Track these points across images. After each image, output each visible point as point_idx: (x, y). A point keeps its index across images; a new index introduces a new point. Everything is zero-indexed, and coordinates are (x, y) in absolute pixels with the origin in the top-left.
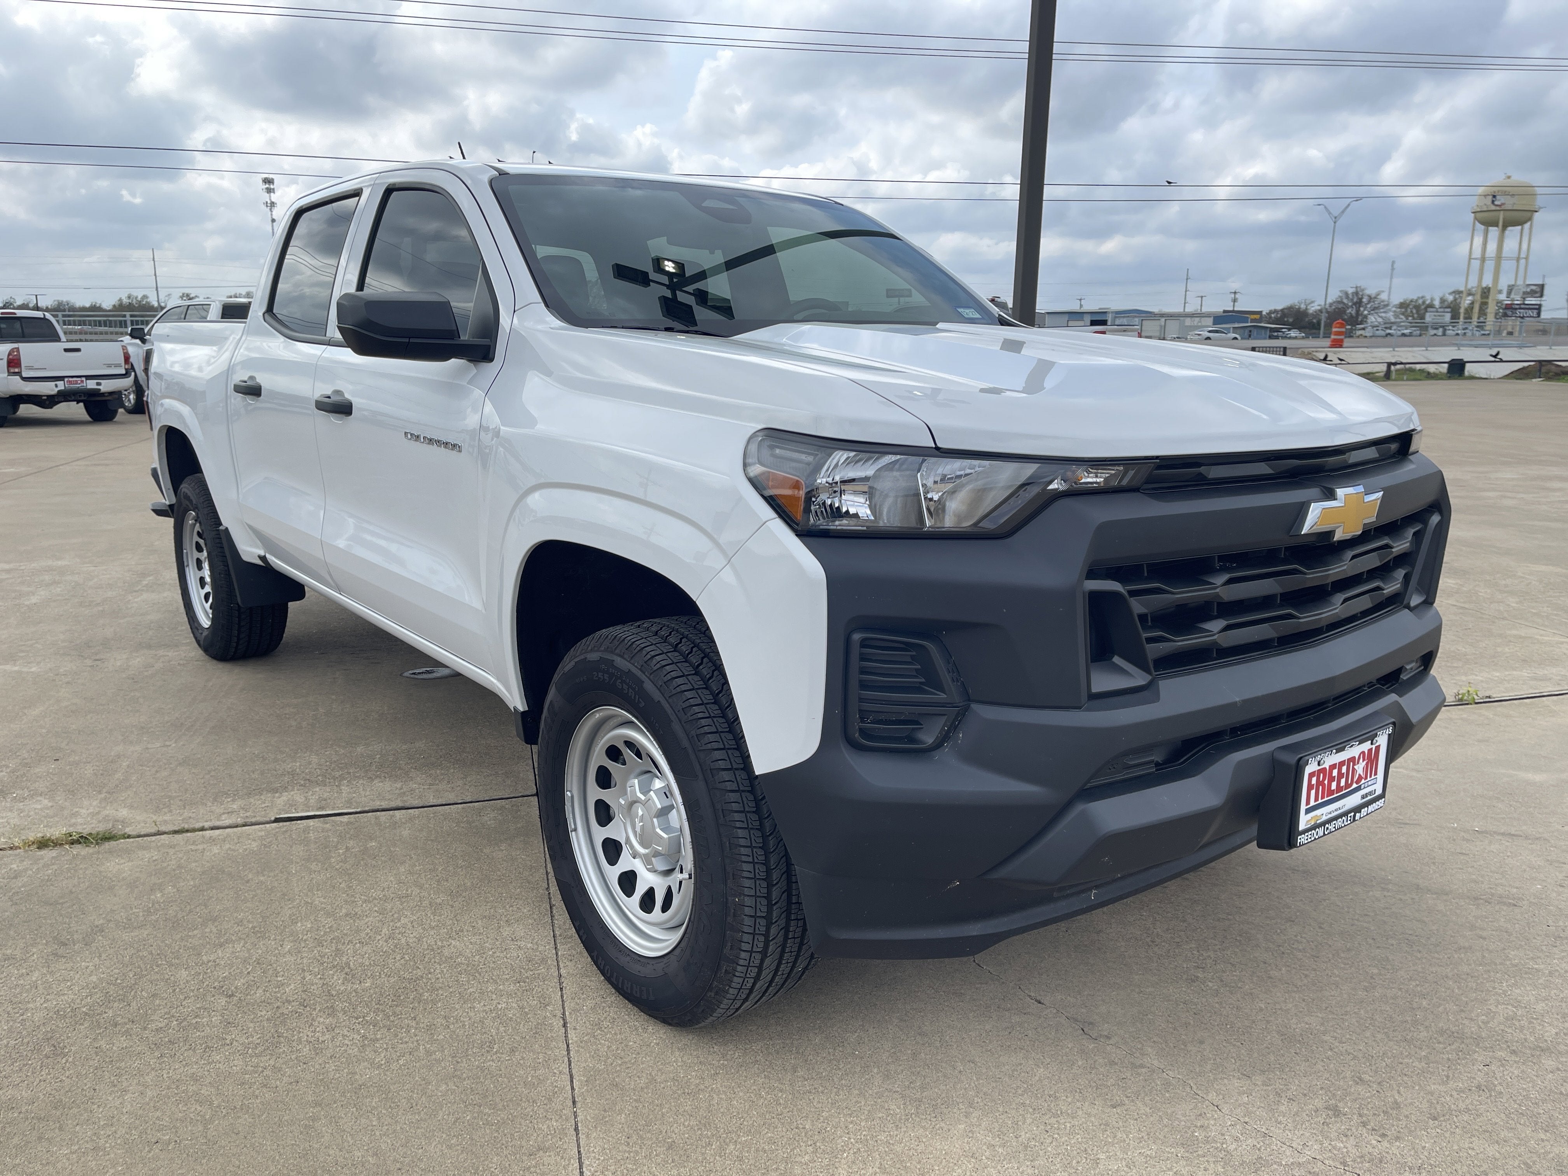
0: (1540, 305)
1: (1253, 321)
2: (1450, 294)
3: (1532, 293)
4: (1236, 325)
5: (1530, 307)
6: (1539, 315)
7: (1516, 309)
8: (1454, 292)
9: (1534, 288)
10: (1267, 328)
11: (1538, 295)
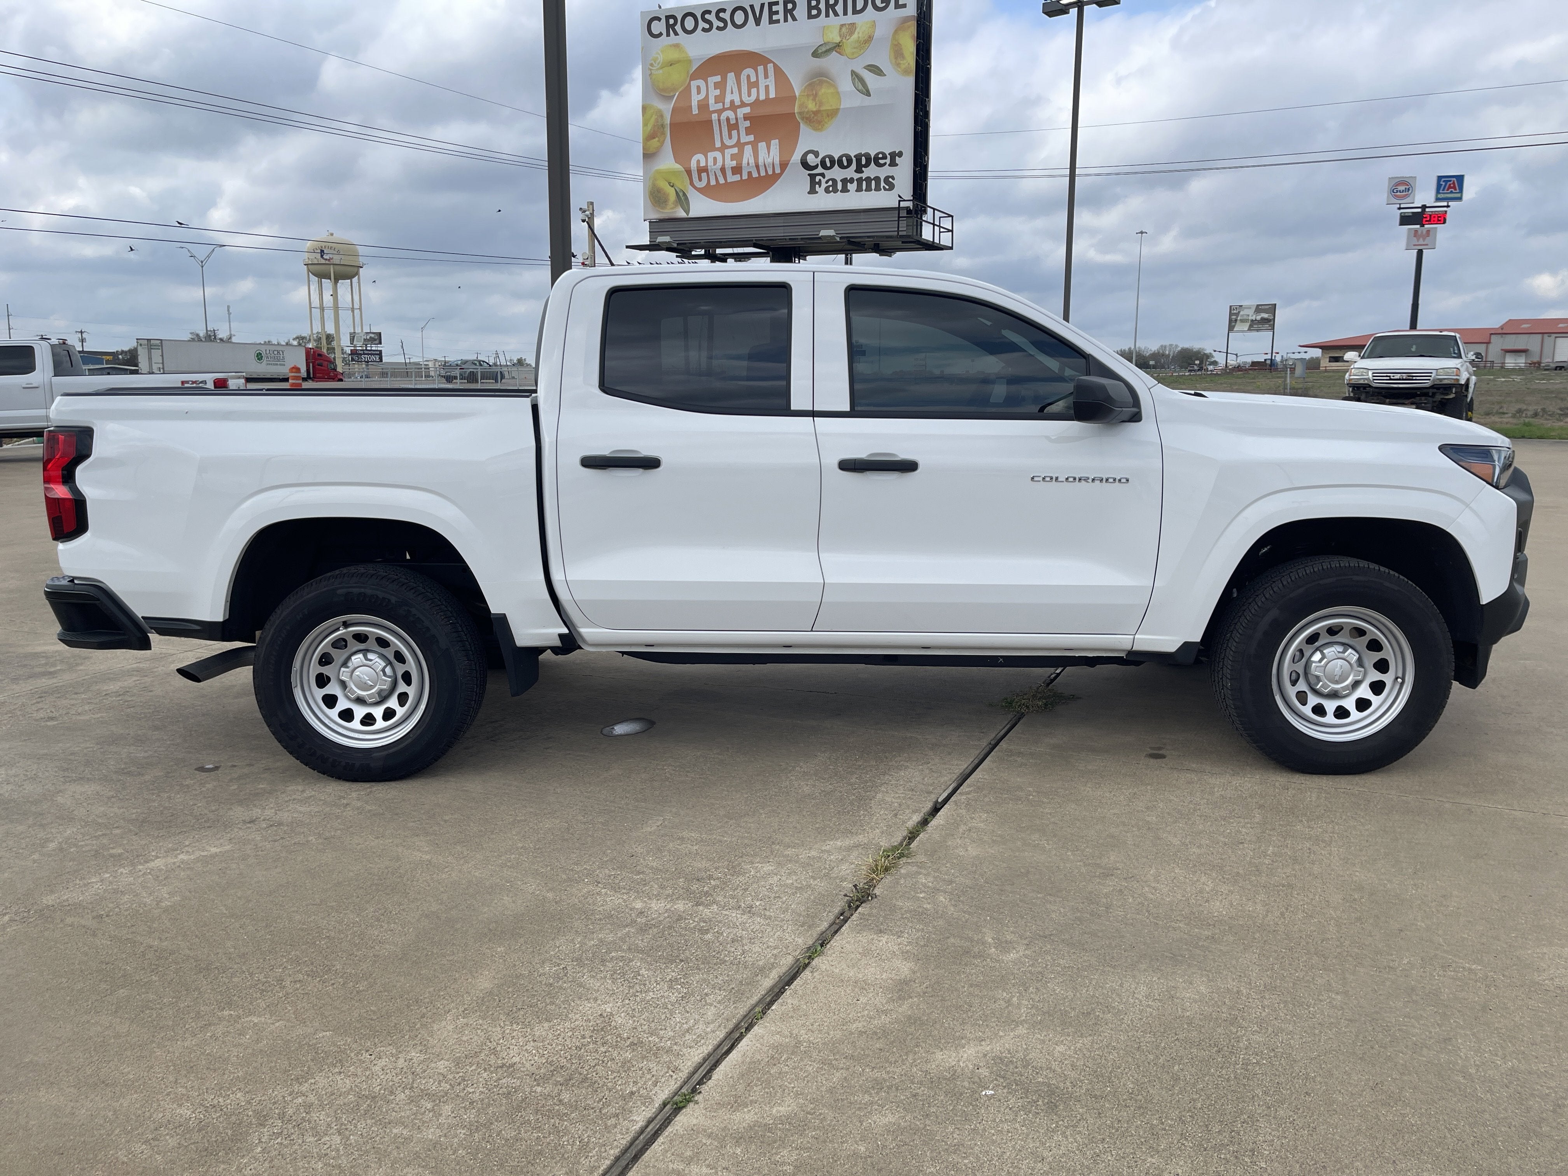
0: (381, 351)
1: (108, 362)
2: (294, 339)
3: (372, 340)
4: (92, 367)
5: (372, 353)
6: (381, 360)
7: (361, 354)
8: (297, 338)
9: (373, 336)
10: (127, 369)
11: (377, 342)
